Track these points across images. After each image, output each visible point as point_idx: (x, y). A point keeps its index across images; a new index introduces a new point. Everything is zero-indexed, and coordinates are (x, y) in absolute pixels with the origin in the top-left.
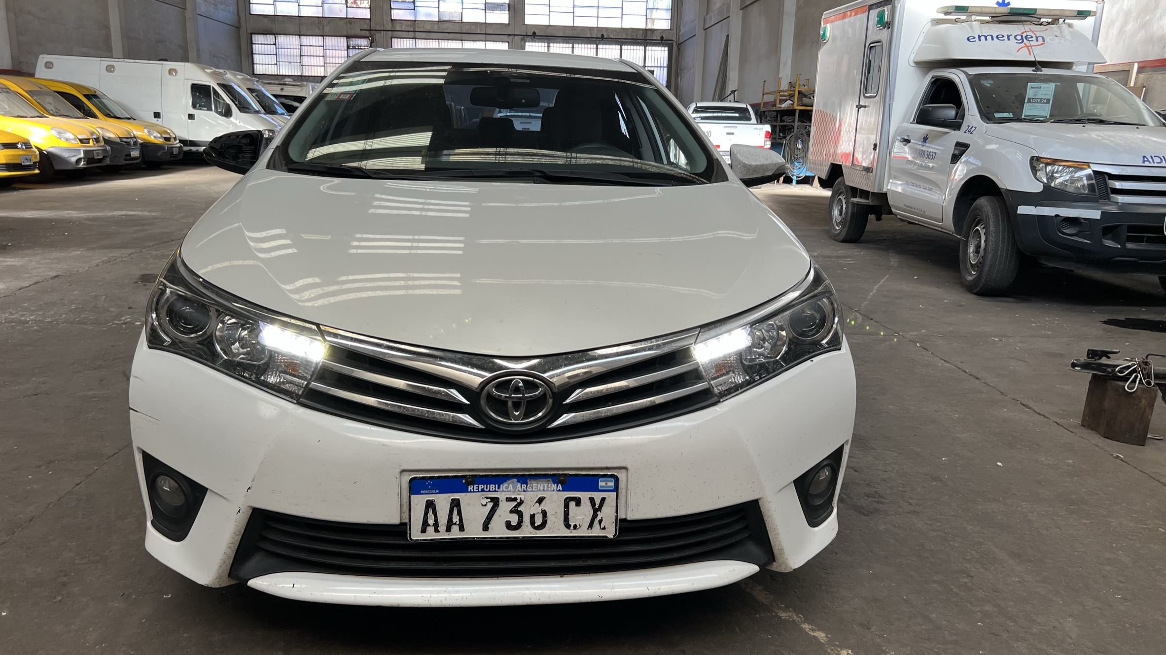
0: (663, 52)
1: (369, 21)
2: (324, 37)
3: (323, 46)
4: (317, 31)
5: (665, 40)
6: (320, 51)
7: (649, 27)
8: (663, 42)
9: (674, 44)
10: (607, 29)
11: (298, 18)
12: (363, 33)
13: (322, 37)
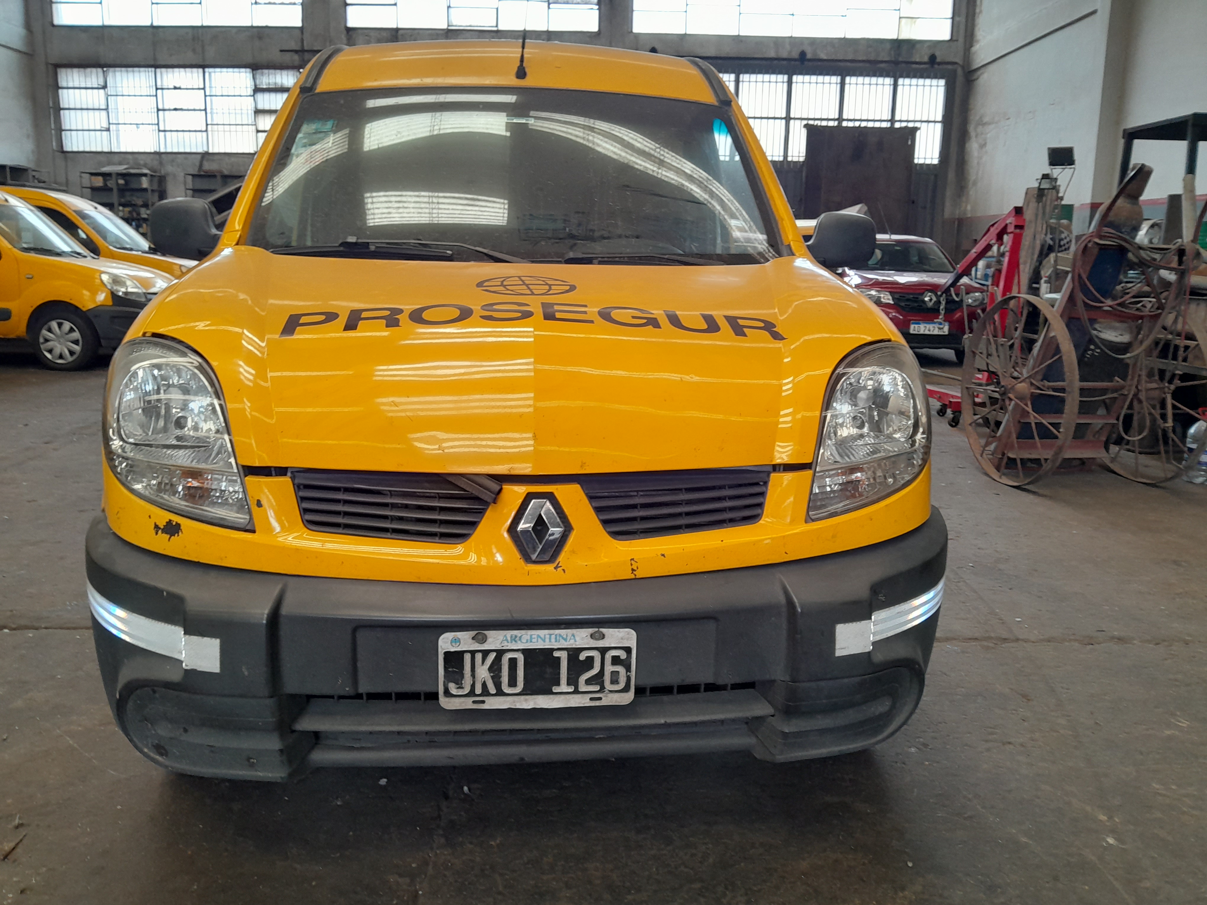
0: (934, 89)
1: (298, 32)
2: (207, 70)
3: (204, 89)
4: (190, 57)
5: (939, 64)
6: (196, 99)
7: (904, 36)
8: (936, 66)
9: (960, 71)
10: (813, 41)
11: (151, 30)
12: (288, 58)
13: (201, 70)
